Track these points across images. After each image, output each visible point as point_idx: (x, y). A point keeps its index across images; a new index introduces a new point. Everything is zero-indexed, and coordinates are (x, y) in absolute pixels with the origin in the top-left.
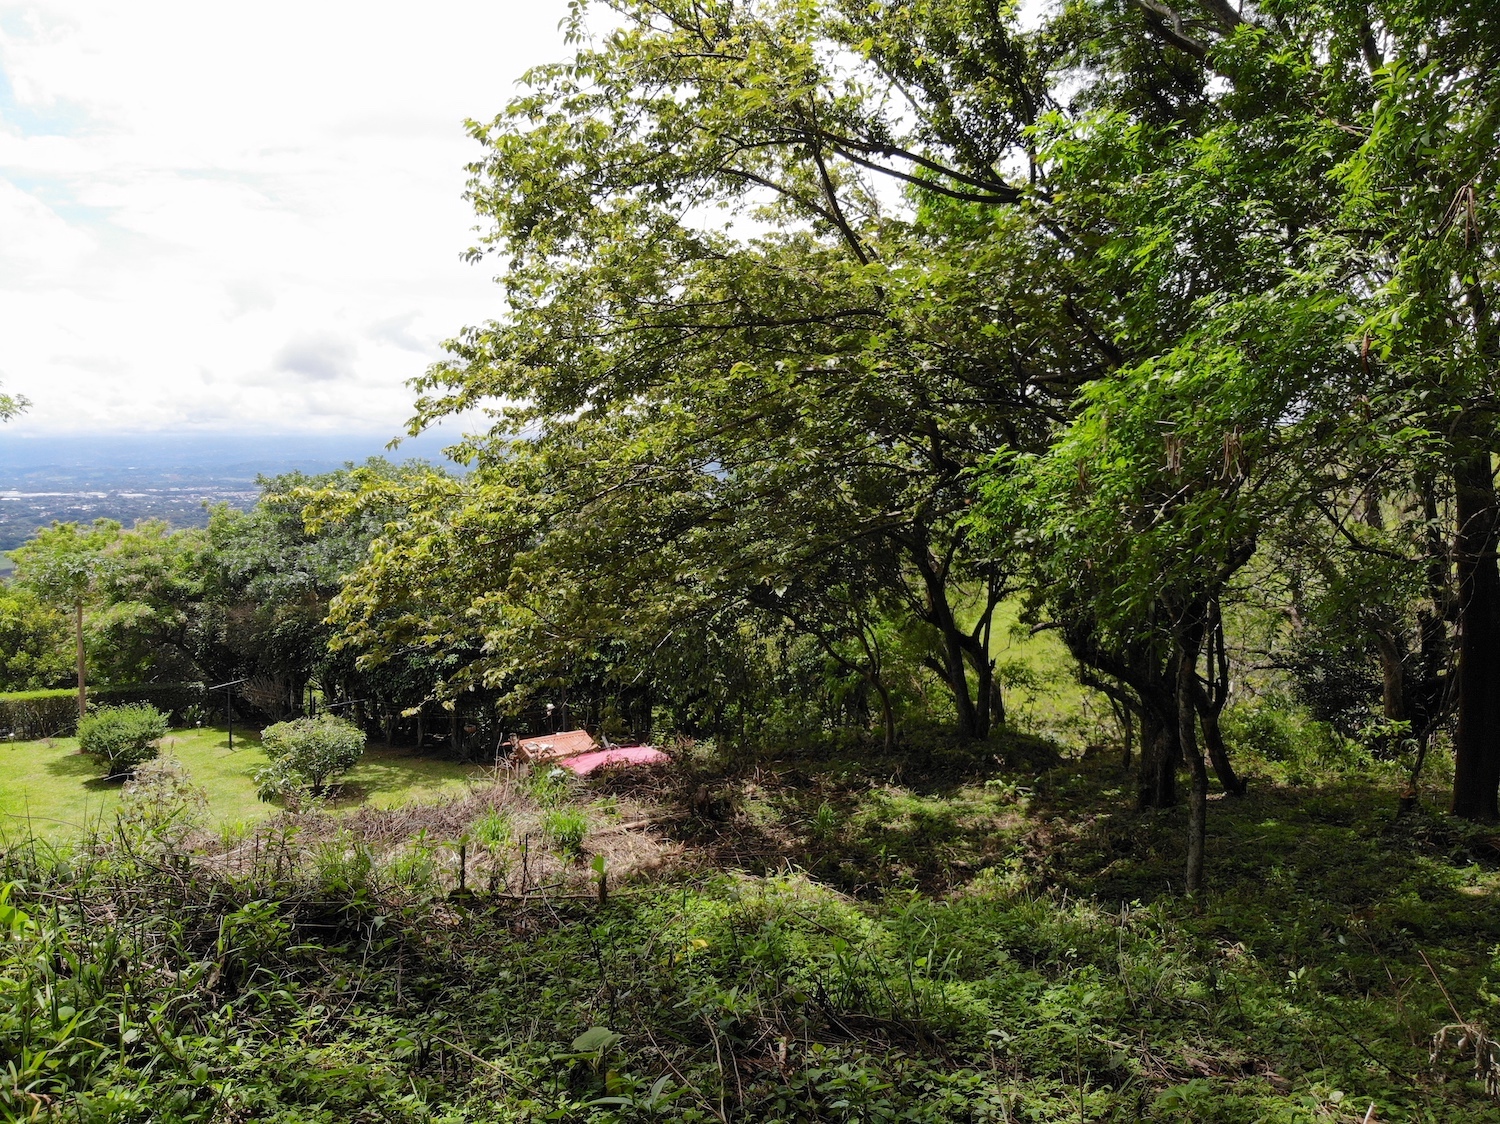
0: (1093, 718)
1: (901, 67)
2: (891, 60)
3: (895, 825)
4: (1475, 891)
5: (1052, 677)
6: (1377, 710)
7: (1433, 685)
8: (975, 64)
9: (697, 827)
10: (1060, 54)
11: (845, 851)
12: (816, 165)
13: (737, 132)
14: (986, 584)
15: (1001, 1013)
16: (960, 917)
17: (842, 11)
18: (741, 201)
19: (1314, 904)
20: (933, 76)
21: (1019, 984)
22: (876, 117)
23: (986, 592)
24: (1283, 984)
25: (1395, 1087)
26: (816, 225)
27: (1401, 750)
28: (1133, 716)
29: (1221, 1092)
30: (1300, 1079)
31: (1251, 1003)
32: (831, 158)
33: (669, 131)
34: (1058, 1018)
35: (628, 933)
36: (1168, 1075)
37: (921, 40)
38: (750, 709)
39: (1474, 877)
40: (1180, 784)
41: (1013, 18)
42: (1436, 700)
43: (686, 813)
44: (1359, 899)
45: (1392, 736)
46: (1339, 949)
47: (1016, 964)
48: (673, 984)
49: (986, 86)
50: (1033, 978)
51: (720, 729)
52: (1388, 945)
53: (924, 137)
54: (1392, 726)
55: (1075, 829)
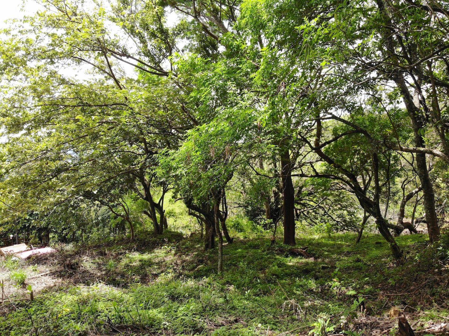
0: (192, 225)
1: (132, 32)
2: (129, 29)
3: (134, 264)
4: (291, 264)
5: (181, 214)
6: (264, 217)
7: (277, 210)
8: (154, 34)
9: (66, 273)
10: (179, 34)
11: (118, 274)
12: (105, 59)
13: (79, 45)
14: (162, 187)
15: (166, 317)
16: (153, 289)
17: (114, 13)
18: (80, 68)
19: (251, 272)
20: (141, 36)
21: (171, 307)
22: (124, 46)
23: (162, 190)
24: (244, 295)
25: (274, 320)
26: (106, 77)
27: (271, 227)
28: (203, 223)
29: (229, 329)
30: (250, 322)
31: (236, 302)
32: (110, 57)
33: (55, 43)
34: (183, 315)
35: (41, 310)
36: (215, 327)
37: (138, 25)
38: (85, 232)
39: (291, 260)
40: (216, 241)
41: (165, 22)
42: (278, 214)
43: (63, 268)
44: (262, 269)
45: (268, 224)
46: (258, 284)
47: (170, 301)
48: (58, 324)
49: (158, 41)
50: (176, 304)
51: (74, 239)
52: (270, 281)
53: (139, 54)
54: (268, 221)
55: (188, 258)
